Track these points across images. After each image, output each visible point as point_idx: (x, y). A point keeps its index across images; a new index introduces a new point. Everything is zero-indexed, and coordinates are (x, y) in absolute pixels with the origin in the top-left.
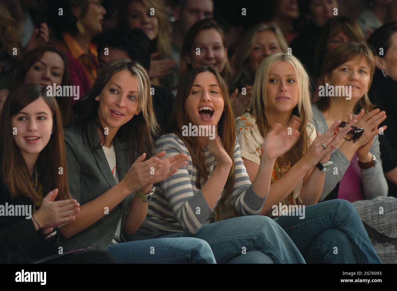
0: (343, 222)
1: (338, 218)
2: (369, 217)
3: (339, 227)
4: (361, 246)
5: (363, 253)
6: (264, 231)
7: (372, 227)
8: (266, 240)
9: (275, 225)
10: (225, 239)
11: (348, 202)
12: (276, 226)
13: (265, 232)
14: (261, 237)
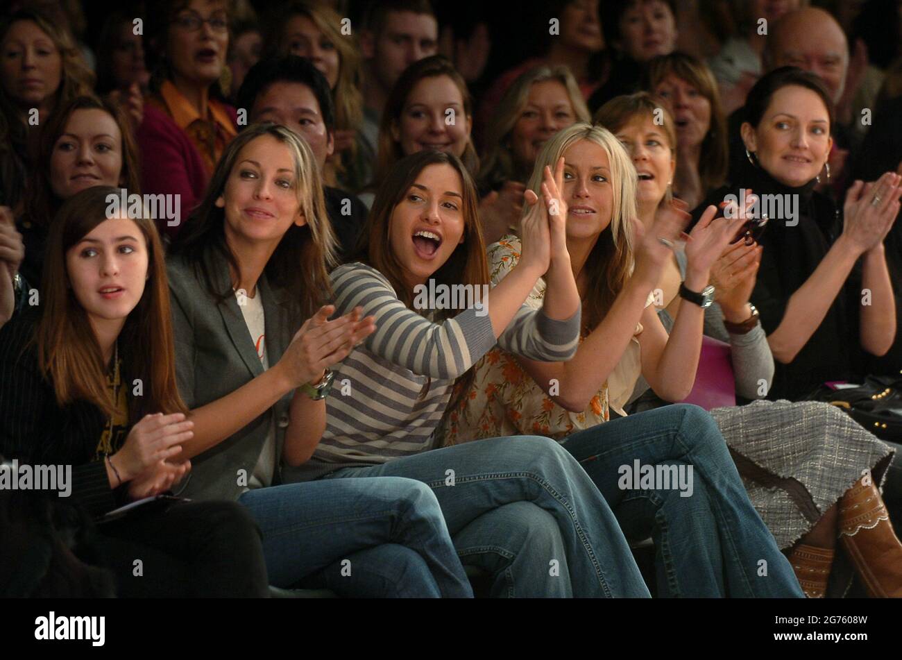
0: (691, 447)
1: (683, 439)
2: (739, 437)
3: (685, 457)
4: (725, 494)
5: (728, 505)
6: (542, 465)
7: (746, 455)
8: (544, 483)
9: (562, 453)
10: (465, 480)
11: (701, 409)
12: (564, 456)
13: (544, 467)
14: (535, 476)
